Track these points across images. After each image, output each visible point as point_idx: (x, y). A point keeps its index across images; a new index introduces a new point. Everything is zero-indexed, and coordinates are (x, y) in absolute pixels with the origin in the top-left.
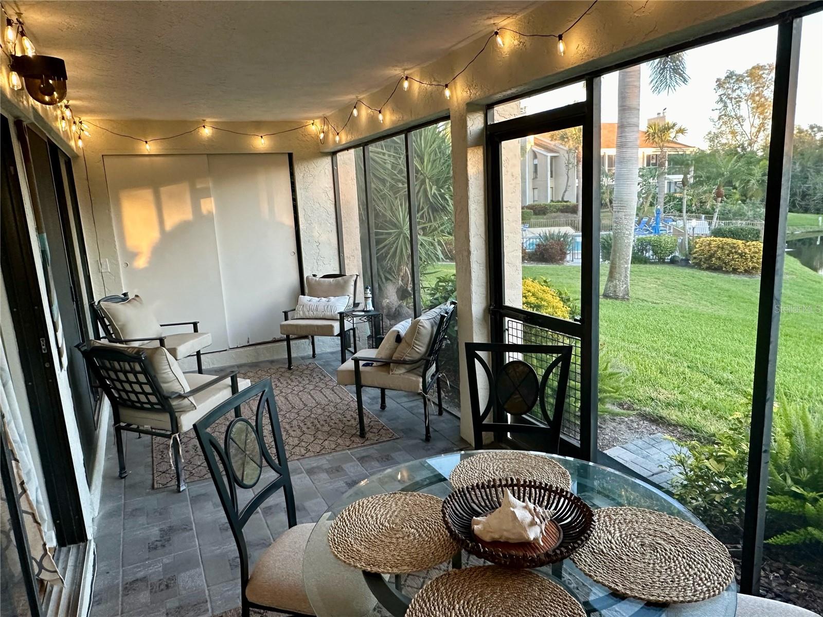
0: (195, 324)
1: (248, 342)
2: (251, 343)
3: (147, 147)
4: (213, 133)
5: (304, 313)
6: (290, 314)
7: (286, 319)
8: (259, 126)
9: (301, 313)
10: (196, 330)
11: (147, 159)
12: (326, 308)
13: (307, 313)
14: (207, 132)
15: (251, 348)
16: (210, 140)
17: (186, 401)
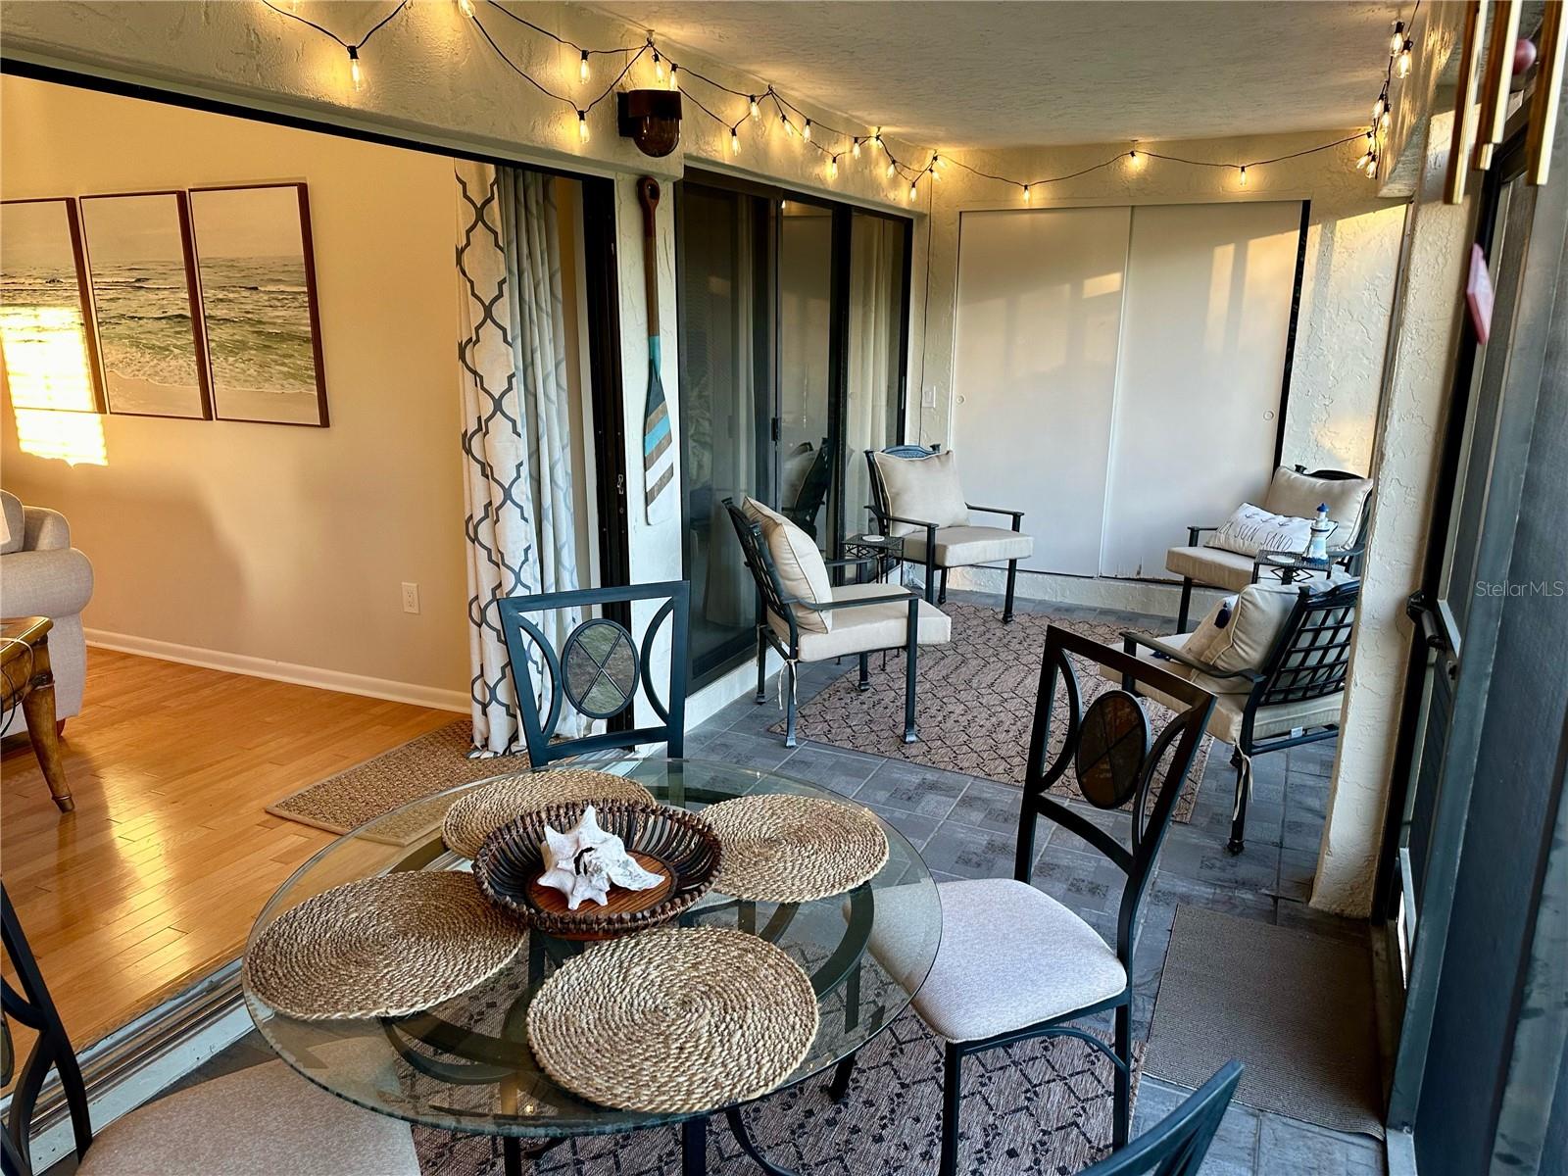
0: (1017, 517)
1: (1139, 573)
2: (1142, 576)
3: (1026, 195)
4: (1148, 166)
5: (1227, 538)
6: (1202, 536)
7: (1193, 542)
8: (1243, 146)
9: (1223, 537)
10: (1016, 527)
11: (1027, 216)
12: (1270, 537)
13: (1232, 541)
14: (1137, 163)
15: (1139, 586)
16: (1143, 179)
17: (815, 617)
